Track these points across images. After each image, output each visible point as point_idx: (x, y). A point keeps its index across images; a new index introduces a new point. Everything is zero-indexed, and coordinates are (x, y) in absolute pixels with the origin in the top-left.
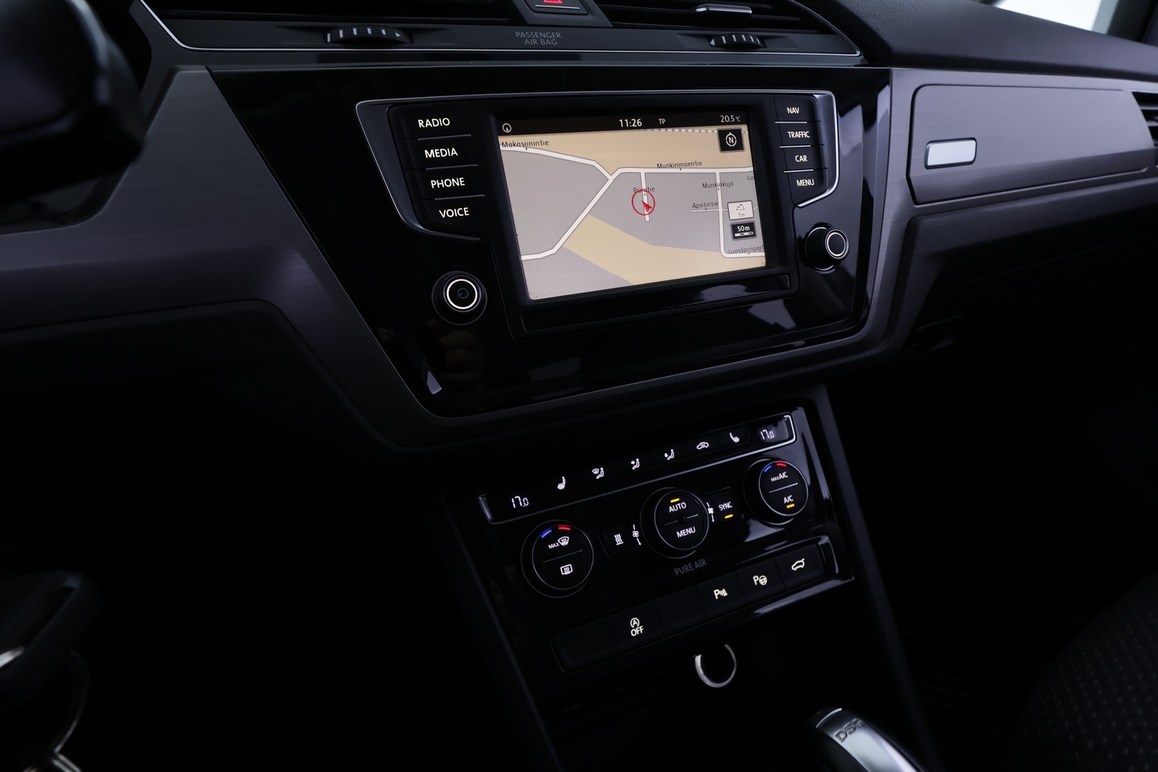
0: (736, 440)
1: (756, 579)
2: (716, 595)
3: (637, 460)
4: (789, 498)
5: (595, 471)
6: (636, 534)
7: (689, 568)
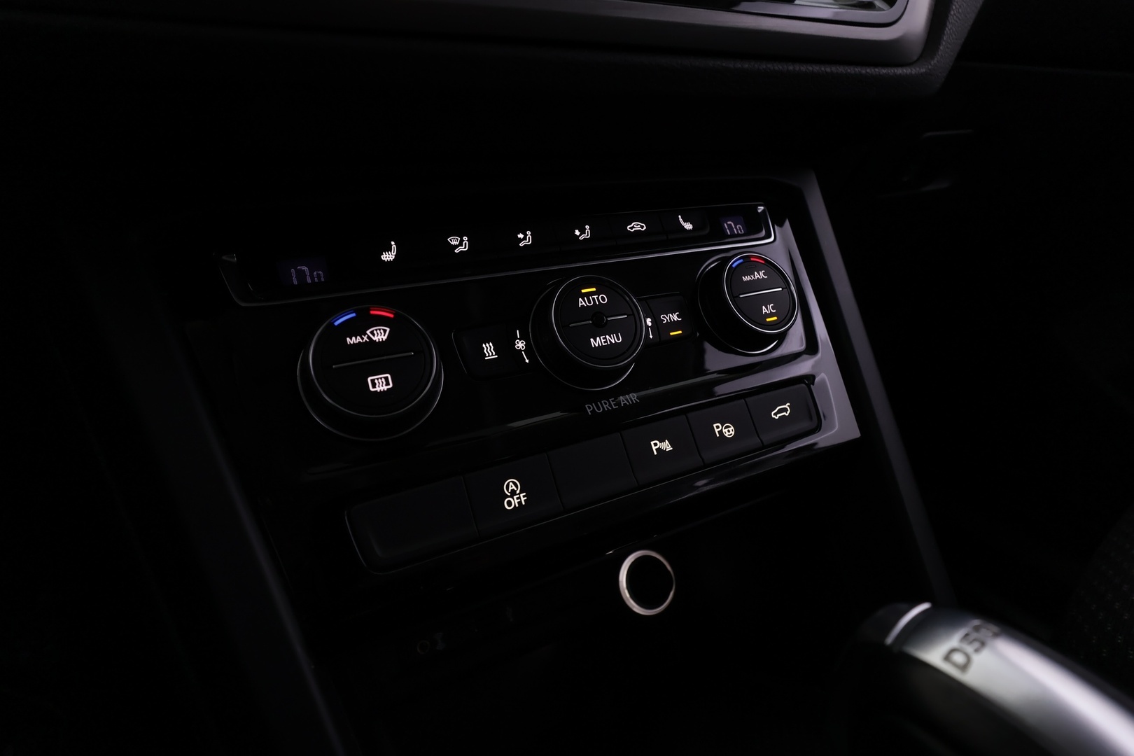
0: (688, 226)
1: (717, 427)
2: (654, 448)
3: (529, 233)
4: (770, 307)
5: (454, 241)
6: (520, 345)
7: (610, 405)
